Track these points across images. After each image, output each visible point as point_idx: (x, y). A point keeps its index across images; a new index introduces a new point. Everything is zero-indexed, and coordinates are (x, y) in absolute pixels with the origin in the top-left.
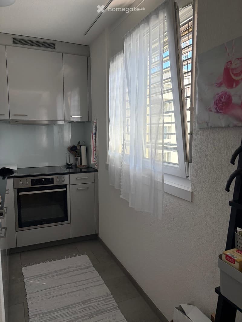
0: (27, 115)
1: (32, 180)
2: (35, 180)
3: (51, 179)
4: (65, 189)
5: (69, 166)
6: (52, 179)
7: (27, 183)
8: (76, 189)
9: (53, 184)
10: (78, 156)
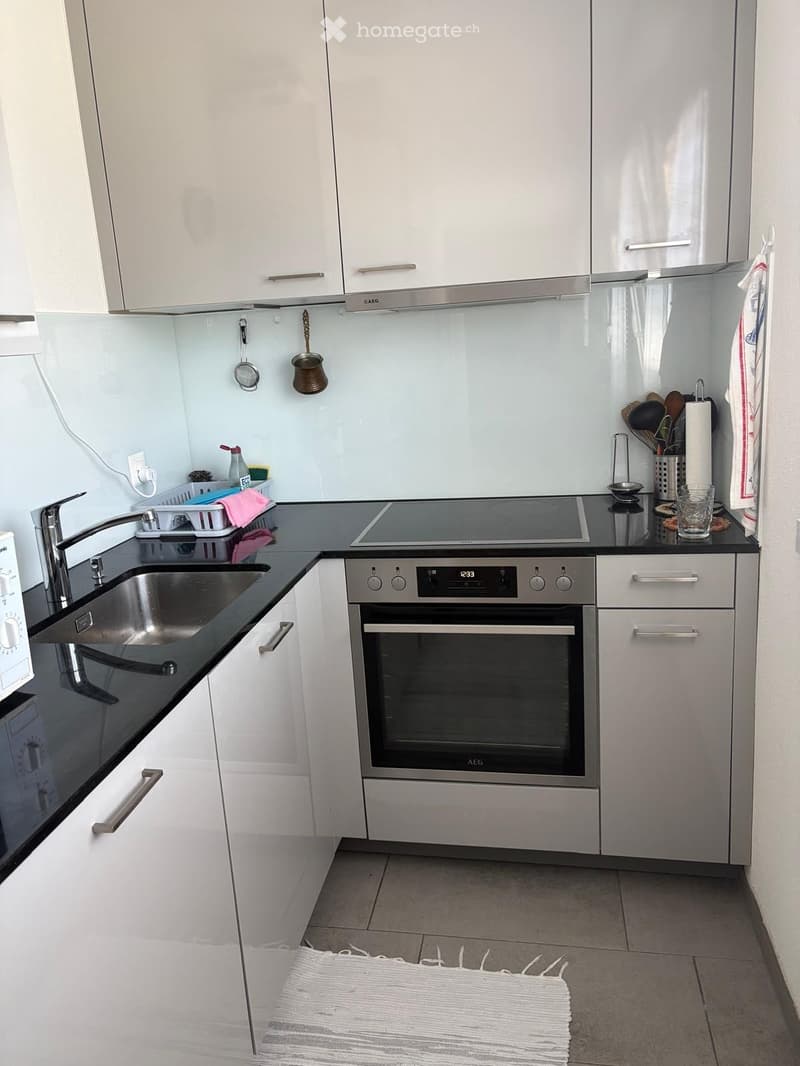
0: (413, 267)
1: (421, 572)
2: (434, 572)
3: (503, 571)
4: (569, 630)
5: (622, 500)
6: (512, 571)
7: (399, 584)
8: (630, 633)
9: (515, 594)
10: (669, 453)
